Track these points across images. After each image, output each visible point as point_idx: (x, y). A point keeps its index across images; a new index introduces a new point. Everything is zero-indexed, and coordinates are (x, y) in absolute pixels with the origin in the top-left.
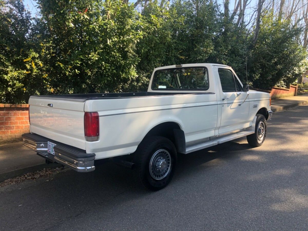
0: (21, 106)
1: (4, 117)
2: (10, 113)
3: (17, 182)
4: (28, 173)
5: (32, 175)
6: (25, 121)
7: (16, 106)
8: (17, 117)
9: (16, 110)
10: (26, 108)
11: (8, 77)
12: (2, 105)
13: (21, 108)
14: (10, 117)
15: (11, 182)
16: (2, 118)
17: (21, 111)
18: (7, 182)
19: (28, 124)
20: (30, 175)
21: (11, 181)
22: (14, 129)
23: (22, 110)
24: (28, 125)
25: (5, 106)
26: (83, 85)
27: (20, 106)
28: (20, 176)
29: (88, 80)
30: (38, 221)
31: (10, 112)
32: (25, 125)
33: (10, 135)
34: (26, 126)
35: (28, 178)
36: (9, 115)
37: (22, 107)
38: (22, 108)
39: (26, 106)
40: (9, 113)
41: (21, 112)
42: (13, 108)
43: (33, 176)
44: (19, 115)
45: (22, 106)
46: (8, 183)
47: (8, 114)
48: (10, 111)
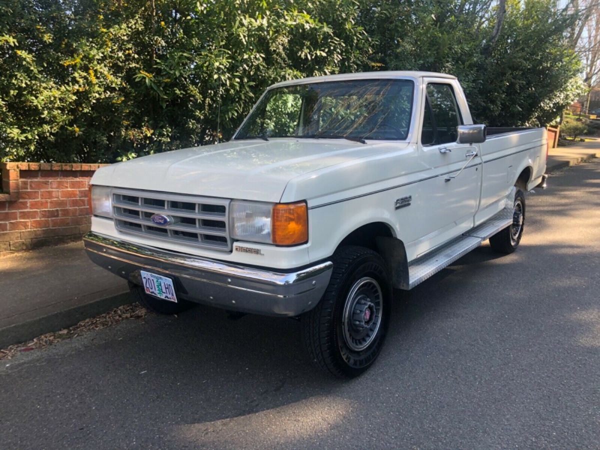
0: (72, 167)
1: (38, 192)
2: (49, 184)
3: (106, 325)
4: (121, 306)
5: (130, 310)
6: (80, 200)
7: (62, 168)
8: (64, 190)
9: (61, 176)
10: (81, 171)
11: (40, 101)
12: (35, 165)
13: (72, 171)
14: (51, 190)
15: (93, 326)
16: (35, 192)
17: (71, 178)
18: (84, 325)
19: (85, 205)
20: (126, 311)
21: (92, 324)
22: (60, 215)
23: (73, 176)
24: (85, 207)
25: (40, 168)
26: (190, 123)
27: (70, 166)
28: (108, 313)
29: (199, 112)
30: (201, 402)
31: (50, 181)
32: (80, 207)
33: (52, 229)
34: (82, 209)
35: (124, 316)
36: (47, 186)
37: (73, 169)
38: (74, 171)
39: (81, 167)
40: (48, 182)
41: (70, 180)
42: (55, 171)
43: (134, 312)
44: (67, 187)
45: (74, 167)
46: (88, 328)
47: (46, 184)
48: (50, 178)
